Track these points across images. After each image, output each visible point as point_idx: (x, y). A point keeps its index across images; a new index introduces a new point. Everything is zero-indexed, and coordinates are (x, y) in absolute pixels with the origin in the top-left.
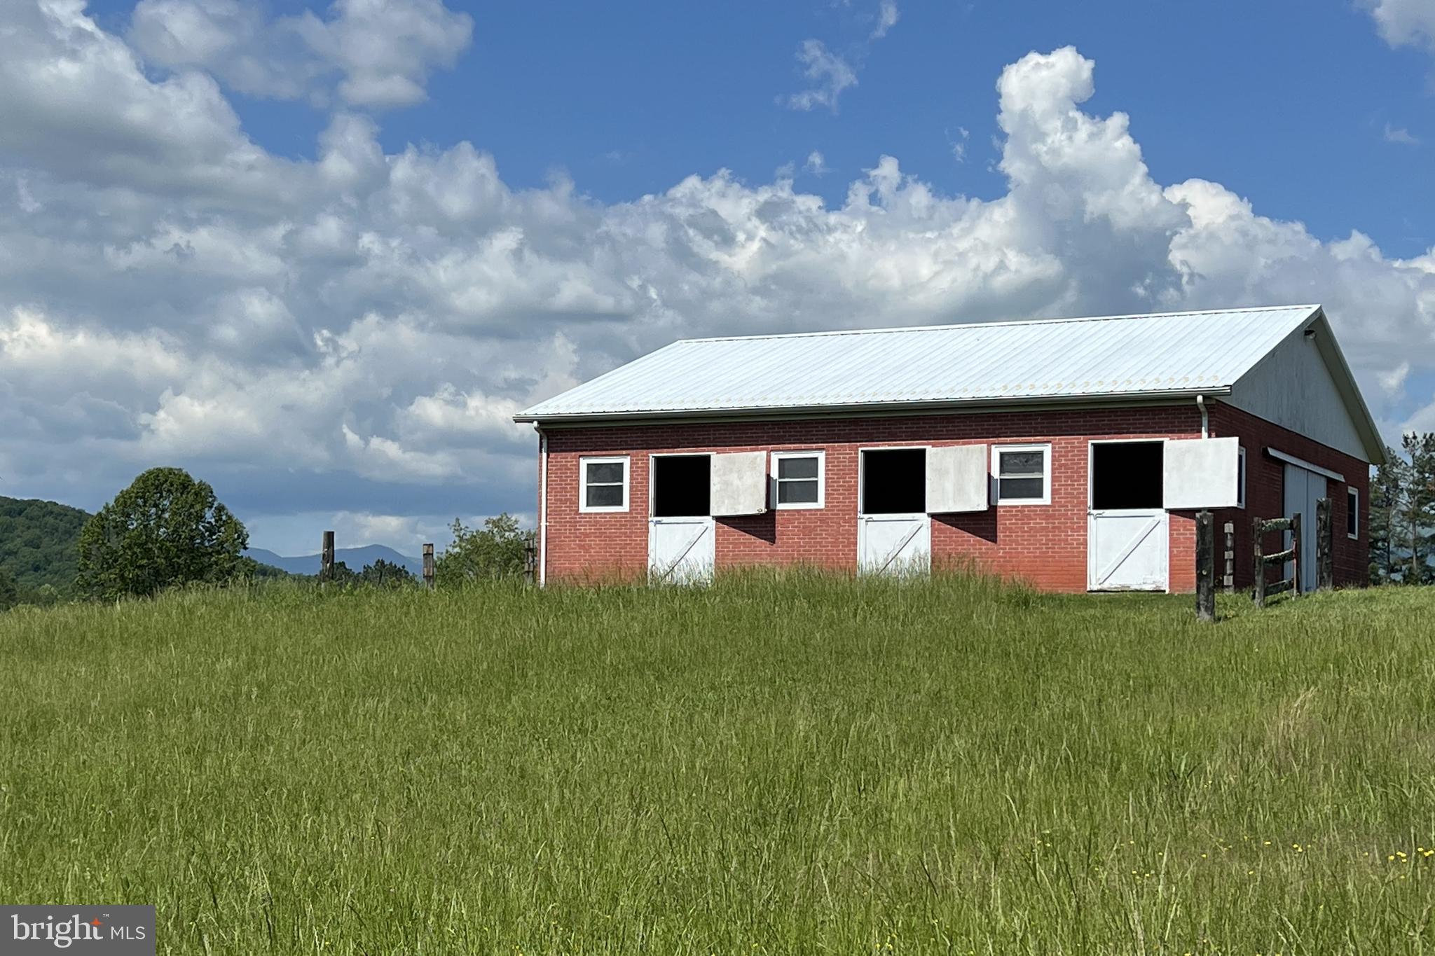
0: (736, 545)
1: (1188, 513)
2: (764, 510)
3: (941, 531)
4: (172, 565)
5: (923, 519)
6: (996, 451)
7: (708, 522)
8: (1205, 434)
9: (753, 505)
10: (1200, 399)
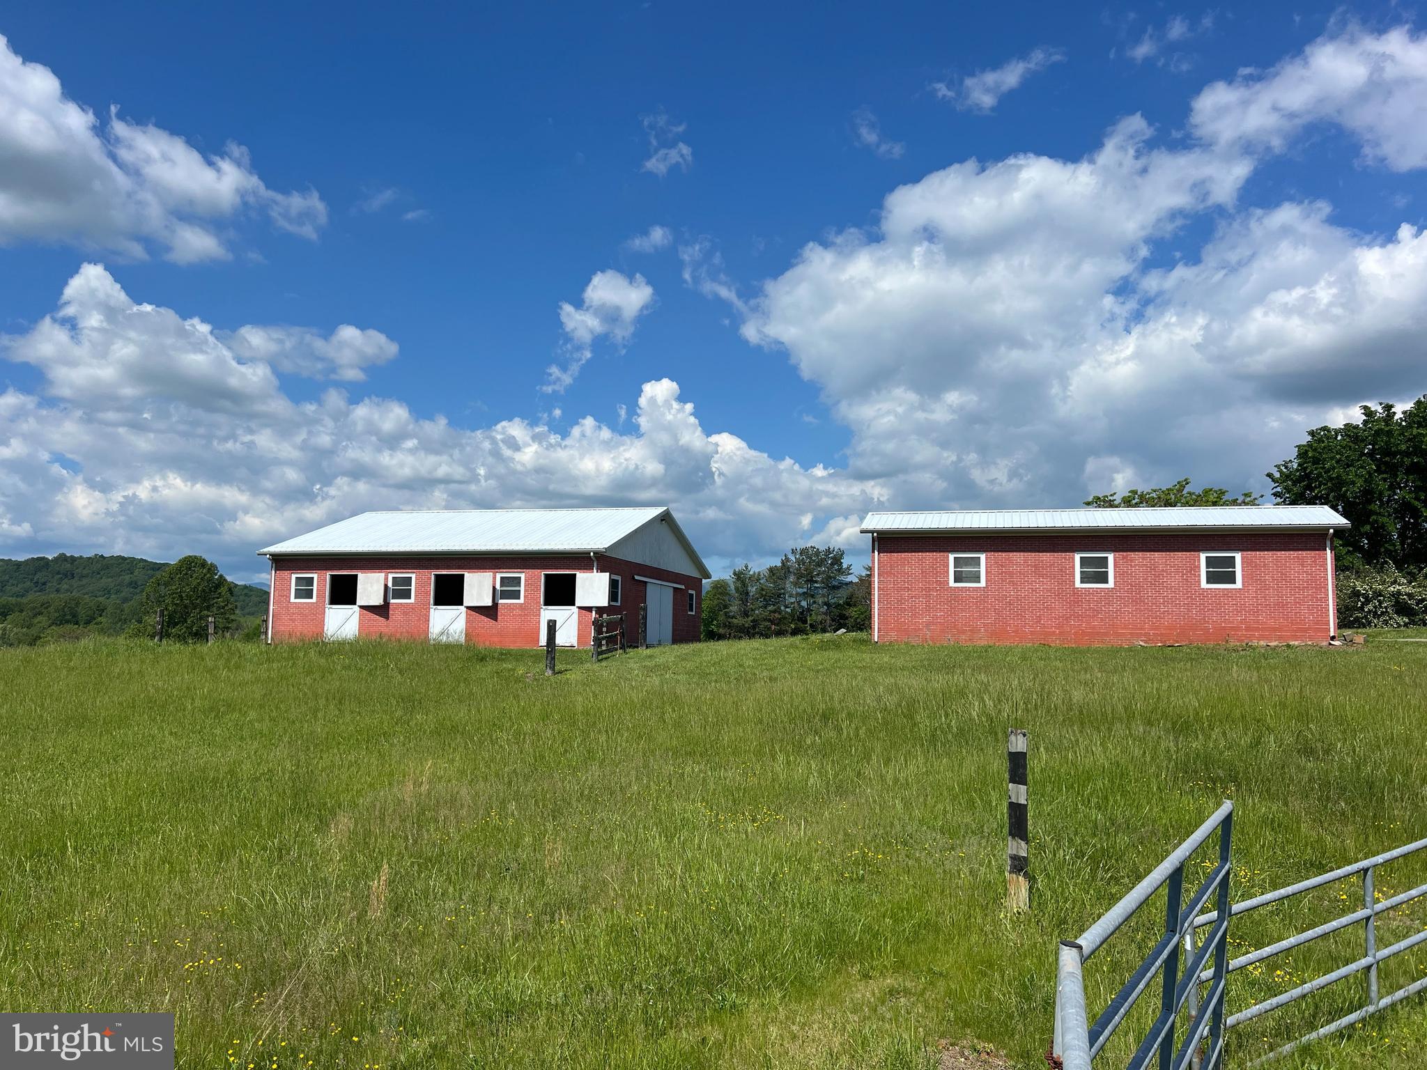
0: (369, 620)
1: (589, 609)
2: (382, 603)
3: (470, 615)
4: (193, 604)
5: (462, 609)
6: (499, 576)
7: (355, 608)
8: (595, 571)
9: (377, 600)
10: (592, 554)
